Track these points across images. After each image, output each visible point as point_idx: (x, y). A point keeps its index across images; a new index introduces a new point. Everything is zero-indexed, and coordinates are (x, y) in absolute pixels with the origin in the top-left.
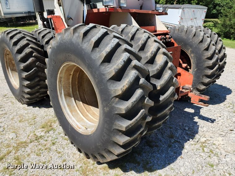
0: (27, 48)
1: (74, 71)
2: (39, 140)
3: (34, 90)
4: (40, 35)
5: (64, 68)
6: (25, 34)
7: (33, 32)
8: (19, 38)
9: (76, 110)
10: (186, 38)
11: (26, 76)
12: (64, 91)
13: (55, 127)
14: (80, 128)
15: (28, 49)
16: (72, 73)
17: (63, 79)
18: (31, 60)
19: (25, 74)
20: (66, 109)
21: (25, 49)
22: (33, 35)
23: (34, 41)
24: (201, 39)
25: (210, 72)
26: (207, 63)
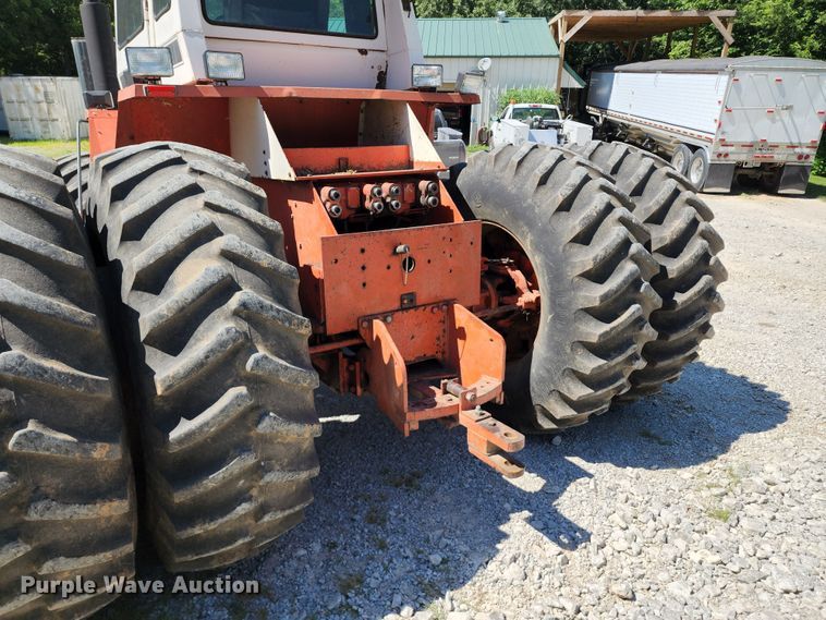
10: (514, 191)
24: (561, 199)
25: (595, 331)
26: (582, 293)
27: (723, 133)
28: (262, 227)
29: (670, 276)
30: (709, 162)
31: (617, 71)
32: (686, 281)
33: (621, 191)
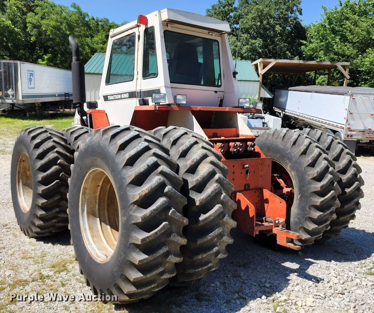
0: (51, 152)
1: (104, 181)
2: (45, 280)
3: (50, 213)
4: (72, 135)
5: (91, 175)
6: (52, 134)
7: (64, 130)
8: (43, 138)
9: (100, 236)
10: (282, 147)
11: (43, 191)
12: (87, 207)
13: (71, 267)
14: (99, 257)
15: (53, 154)
16: (100, 184)
17: (87, 191)
18: (54, 168)
19: (42, 188)
20: (86, 233)
21: (49, 154)
22: (63, 135)
23: (63, 143)
24: (302, 150)
25: (319, 200)
26: (313, 186)
27: (349, 124)
28: (217, 155)
29: (343, 182)
30: (343, 139)
31: (290, 90)
32: (349, 183)
33: (323, 148)
